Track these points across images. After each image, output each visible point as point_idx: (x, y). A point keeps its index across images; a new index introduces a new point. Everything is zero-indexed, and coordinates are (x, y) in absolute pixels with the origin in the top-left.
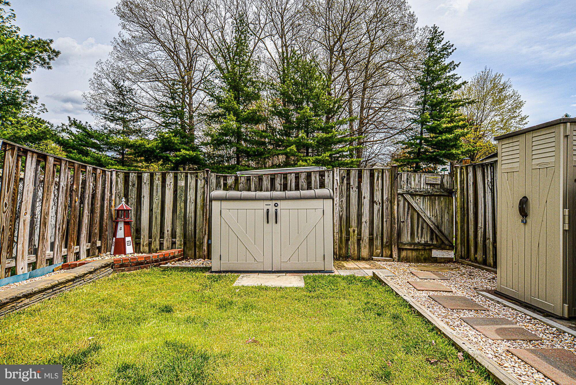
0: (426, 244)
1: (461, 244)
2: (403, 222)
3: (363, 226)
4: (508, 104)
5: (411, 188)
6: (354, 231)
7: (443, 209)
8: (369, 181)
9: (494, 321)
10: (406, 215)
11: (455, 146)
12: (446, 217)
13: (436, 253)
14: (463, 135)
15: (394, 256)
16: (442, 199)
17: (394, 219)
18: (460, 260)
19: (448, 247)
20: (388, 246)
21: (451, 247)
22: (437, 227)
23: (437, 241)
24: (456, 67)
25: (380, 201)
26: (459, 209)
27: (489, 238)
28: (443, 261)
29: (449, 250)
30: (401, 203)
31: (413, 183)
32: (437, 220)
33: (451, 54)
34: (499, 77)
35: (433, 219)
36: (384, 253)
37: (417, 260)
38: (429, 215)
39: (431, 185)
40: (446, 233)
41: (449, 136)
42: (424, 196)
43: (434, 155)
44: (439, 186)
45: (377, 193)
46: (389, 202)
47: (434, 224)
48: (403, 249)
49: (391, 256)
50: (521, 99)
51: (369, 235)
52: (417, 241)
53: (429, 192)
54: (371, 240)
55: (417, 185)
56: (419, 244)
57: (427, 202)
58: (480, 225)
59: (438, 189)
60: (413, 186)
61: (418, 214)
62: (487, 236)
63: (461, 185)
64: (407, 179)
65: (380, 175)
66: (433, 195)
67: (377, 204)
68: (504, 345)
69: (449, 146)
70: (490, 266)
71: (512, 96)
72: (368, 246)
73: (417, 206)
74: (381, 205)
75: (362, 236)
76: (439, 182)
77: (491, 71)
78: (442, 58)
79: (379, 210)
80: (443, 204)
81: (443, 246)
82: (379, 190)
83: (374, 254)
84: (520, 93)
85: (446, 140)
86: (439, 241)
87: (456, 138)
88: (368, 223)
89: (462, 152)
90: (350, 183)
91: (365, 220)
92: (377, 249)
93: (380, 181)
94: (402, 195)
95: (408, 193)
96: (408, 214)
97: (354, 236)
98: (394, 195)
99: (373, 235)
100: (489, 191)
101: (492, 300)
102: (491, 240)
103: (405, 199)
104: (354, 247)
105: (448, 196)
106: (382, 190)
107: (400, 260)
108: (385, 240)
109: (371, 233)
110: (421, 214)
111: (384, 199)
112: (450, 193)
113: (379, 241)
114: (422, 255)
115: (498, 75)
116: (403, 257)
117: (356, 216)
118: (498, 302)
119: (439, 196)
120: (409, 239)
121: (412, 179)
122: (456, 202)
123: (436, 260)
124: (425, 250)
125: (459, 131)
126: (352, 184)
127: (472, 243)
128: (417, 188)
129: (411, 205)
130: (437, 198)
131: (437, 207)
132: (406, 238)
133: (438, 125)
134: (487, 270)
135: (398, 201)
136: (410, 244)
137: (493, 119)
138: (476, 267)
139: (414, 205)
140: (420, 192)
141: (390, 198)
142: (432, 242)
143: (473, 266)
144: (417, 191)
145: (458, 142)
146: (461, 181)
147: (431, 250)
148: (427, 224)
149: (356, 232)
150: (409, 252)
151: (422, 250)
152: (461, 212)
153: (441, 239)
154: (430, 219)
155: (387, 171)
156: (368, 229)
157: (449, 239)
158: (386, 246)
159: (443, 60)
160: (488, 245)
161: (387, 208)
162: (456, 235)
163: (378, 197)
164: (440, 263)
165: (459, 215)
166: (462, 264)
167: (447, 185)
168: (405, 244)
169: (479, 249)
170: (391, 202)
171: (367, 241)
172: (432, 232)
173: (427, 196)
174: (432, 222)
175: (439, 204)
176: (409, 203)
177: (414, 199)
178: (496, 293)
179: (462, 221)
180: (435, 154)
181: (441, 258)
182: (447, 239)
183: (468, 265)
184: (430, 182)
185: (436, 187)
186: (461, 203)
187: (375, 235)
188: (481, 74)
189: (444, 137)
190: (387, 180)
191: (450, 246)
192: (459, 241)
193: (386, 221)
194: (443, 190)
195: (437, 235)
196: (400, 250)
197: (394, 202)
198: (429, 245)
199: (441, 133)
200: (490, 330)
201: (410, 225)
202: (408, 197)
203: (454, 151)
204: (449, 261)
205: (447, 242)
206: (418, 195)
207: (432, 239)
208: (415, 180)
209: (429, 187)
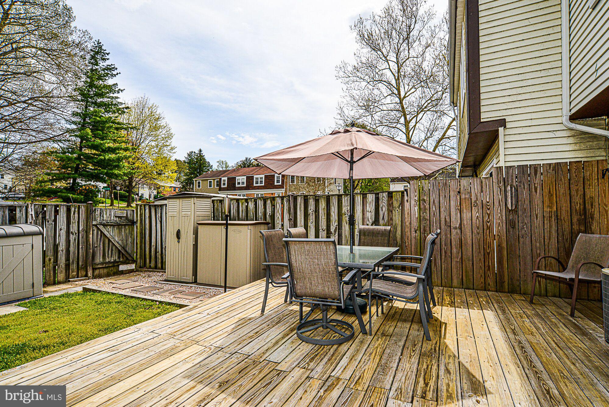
0: (115, 262)
1: (140, 258)
2: (97, 247)
3: (59, 254)
4: (162, 133)
5: (103, 220)
6: (50, 260)
7: (128, 234)
8: (65, 215)
9: (167, 291)
10: (99, 240)
11: (118, 167)
12: (130, 240)
13: (122, 268)
14: (126, 158)
15: (89, 275)
16: (127, 227)
17: (90, 245)
18: (139, 269)
19: (131, 262)
20: (83, 268)
21: (134, 261)
22: (123, 248)
23: (123, 258)
24: (120, 91)
25: (77, 232)
26: (139, 234)
27: (159, 252)
28: (127, 272)
29: (131, 263)
30: (95, 232)
31: (105, 216)
32: (123, 243)
33: (115, 76)
34: (156, 107)
35: (120, 242)
36: (80, 274)
37: (108, 275)
38: (117, 239)
39: (119, 217)
40: (129, 252)
41: (113, 156)
42: (114, 226)
43: (95, 173)
44: (125, 218)
45: (74, 225)
46: (84, 232)
47: (121, 246)
48: (96, 269)
49: (86, 275)
50: (172, 131)
51: (66, 261)
52: (107, 260)
53: (117, 223)
54: (67, 266)
55: (108, 217)
56: (109, 262)
57: (116, 230)
58: (153, 244)
59: (124, 220)
60: (105, 219)
61: (109, 240)
62: (158, 251)
63: (140, 217)
64: (100, 213)
65: (77, 210)
66: (121, 225)
67: (73, 234)
68: (172, 296)
69: (111, 165)
70: (159, 269)
71: (165, 127)
72: (64, 271)
73: (108, 234)
74: (77, 235)
75: (59, 263)
76: (125, 215)
77: (149, 99)
78: (105, 76)
79: (75, 240)
80: (128, 231)
81: (127, 261)
82: (75, 222)
83: (70, 276)
84: (171, 126)
85: (109, 160)
86: (125, 258)
87: (119, 160)
88: (64, 251)
89: (124, 173)
90: (45, 217)
91: (62, 249)
92: (73, 272)
93: (76, 215)
94: (96, 225)
95: (101, 224)
96: (100, 240)
97: (50, 264)
98: (90, 226)
99: (69, 260)
100: (159, 222)
101: (165, 284)
102: (160, 252)
103: (98, 229)
104: (50, 274)
105: (131, 225)
106: (79, 222)
107: (94, 277)
108: (80, 263)
109: (67, 259)
110: (111, 239)
111: (81, 229)
112: (133, 223)
113: (75, 265)
114: (112, 270)
115: (154, 105)
116: (96, 275)
117: (52, 247)
118: (167, 284)
119: (125, 225)
120: (101, 260)
121: (105, 213)
122: (137, 229)
123: (122, 273)
124: (114, 266)
125: (122, 154)
126: (47, 217)
127: (148, 257)
128: (108, 219)
129: (104, 233)
130: (123, 227)
131: (123, 233)
132: (99, 259)
133: (101, 144)
134: (158, 272)
135: (93, 231)
136: (102, 264)
137: (150, 143)
138: (150, 271)
139: (106, 233)
140: (111, 223)
141: (85, 228)
142: (120, 259)
143: (149, 271)
144: (108, 223)
145: (121, 163)
146: (140, 215)
147: (118, 266)
148: (116, 246)
149: (52, 260)
150: (101, 270)
151: (112, 266)
152: (140, 236)
153: (126, 256)
154: (118, 242)
155: (83, 207)
156: (64, 255)
157: (132, 255)
158: (82, 268)
159: (107, 78)
160: (158, 256)
161: (83, 237)
162: (137, 252)
163: (74, 228)
164: (126, 274)
165: (139, 238)
166: (141, 272)
167: (130, 217)
168: (98, 264)
169: (152, 260)
170: (86, 232)
171: (63, 266)
172: (119, 252)
173: (116, 225)
174: (119, 244)
175: (125, 231)
176: (101, 232)
177: (105, 229)
178: (165, 281)
179: (141, 242)
180: (96, 171)
181: (126, 270)
182: (130, 256)
183: (145, 271)
184: (118, 215)
185: (123, 219)
186: (140, 230)
187: (71, 261)
188: (141, 99)
189: (107, 157)
190: (83, 213)
191: (132, 261)
192: (138, 256)
193: (82, 248)
194: (128, 221)
195: (123, 254)
196: (94, 269)
197: (90, 232)
198: (118, 262)
199: (104, 151)
200: (167, 294)
201: (102, 249)
202: (101, 227)
203: (116, 172)
204: (131, 271)
205: (130, 258)
206: (108, 225)
207: (119, 258)
208: (106, 214)
209: (117, 219)
